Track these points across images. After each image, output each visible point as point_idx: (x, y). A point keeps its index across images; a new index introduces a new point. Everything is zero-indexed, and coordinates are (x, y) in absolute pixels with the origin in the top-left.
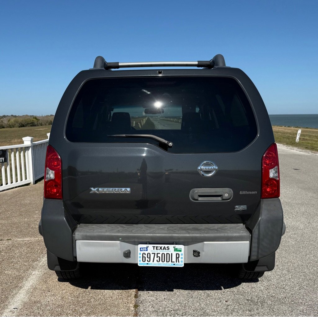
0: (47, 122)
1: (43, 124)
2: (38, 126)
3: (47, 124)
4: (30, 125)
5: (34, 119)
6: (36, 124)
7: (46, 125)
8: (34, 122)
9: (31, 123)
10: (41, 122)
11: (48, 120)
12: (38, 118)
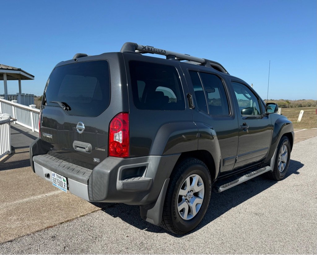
0: (297, 105)
1: (293, 106)
2: (289, 107)
3: (297, 107)
4: (282, 107)
5: (286, 103)
6: (287, 106)
7: (295, 107)
8: (285, 105)
9: (283, 106)
10: (291, 105)
11: (298, 104)
12: (290, 102)
